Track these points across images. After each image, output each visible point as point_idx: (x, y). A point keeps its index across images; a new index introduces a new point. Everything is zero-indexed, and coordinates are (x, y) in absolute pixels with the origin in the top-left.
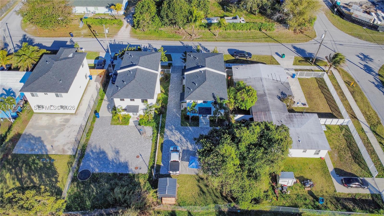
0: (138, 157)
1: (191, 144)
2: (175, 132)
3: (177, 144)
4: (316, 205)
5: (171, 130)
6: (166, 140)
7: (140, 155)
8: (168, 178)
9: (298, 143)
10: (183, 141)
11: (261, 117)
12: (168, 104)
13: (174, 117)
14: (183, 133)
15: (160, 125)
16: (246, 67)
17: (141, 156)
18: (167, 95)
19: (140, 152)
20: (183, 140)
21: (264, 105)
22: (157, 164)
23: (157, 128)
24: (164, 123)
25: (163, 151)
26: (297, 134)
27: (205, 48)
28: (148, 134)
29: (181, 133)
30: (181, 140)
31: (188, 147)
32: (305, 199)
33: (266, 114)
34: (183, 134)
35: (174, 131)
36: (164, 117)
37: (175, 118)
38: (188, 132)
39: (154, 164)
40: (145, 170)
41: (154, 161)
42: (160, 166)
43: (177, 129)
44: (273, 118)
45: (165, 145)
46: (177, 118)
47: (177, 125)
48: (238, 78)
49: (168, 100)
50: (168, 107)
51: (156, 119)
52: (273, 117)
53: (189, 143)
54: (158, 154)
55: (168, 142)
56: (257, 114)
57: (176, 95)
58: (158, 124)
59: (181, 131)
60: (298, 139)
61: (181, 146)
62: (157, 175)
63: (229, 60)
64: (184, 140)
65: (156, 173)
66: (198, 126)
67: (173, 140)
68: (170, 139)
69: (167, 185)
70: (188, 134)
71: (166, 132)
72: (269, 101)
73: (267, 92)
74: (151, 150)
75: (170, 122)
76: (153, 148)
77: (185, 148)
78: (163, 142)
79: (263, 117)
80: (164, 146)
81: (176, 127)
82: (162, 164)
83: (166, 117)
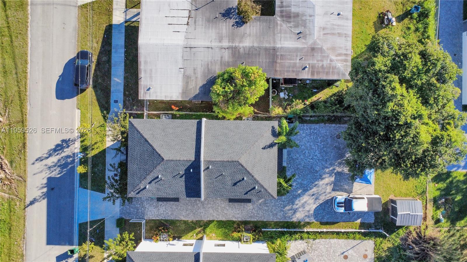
0: (346, 257)
1: (323, 179)
2: (297, 204)
3: (321, 200)
4: (417, 17)
5: (295, 211)
6: (315, 218)
7: (342, 254)
8: (398, 213)
9: (343, 18)
10: (316, 192)
11: (287, 64)
12: (234, 219)
13: (266, 208)
14: (299, 192)
15: (286, 230)
16: (145, 71)
17: (344, 252)
18: (211, 222)
19: (337, 255)
20: (313, 192)
21: (259, 54)
22: (358, 228)
23: (291, 234)
24: (277, 224)
25: (335, 220)
26: (326, 14)
27: (55, 150)
28: (301, 247)
29: (299, 196)
30: (313, 195)
31: (327, 184)
32: (409, 28)
33: (281, 55)
34: (301, 192)
35: (295, 207)
36: (266, 224)
37: (267, 206)
38: (297, 184)
39: (359, 232)
40: (369, 244)
41: (354, 233)
42: (361, 223)
43: (292, 201)
44: (293, 46)
45: (323, 218)
46: (268, 203)
47: (284, 201)
48: (180, 91)
49: (224, 219)
50: (240, 220)
51: (272, 237)
52: (290, 46)
53: (321, 183)
54: (340, 227)
55: (318, 214)
56: (280, 71)
57: (209, 206)
58: (283, 234)
59: (296, 196)
60: (335, 15)
61: (325, 194)
62: (375, 226)
63: (98, 100)
64: (314, 190)
65: (373, 227)
66: (286, 168)
67: (314, 206)
68: (312, 212)
69: (409, 214)
70: (301, 184)
71: (298, 219)
72: (251, 45)
73: (226, 44)
74: (333, 238)
75: (276, 214)
76: (331, 236)
77: (329, 189)
78: (319, 223)
79: (289, 61)
80: (325, 220)
81: (288, 203)
82: (359, 221)
83: (265, 220)
